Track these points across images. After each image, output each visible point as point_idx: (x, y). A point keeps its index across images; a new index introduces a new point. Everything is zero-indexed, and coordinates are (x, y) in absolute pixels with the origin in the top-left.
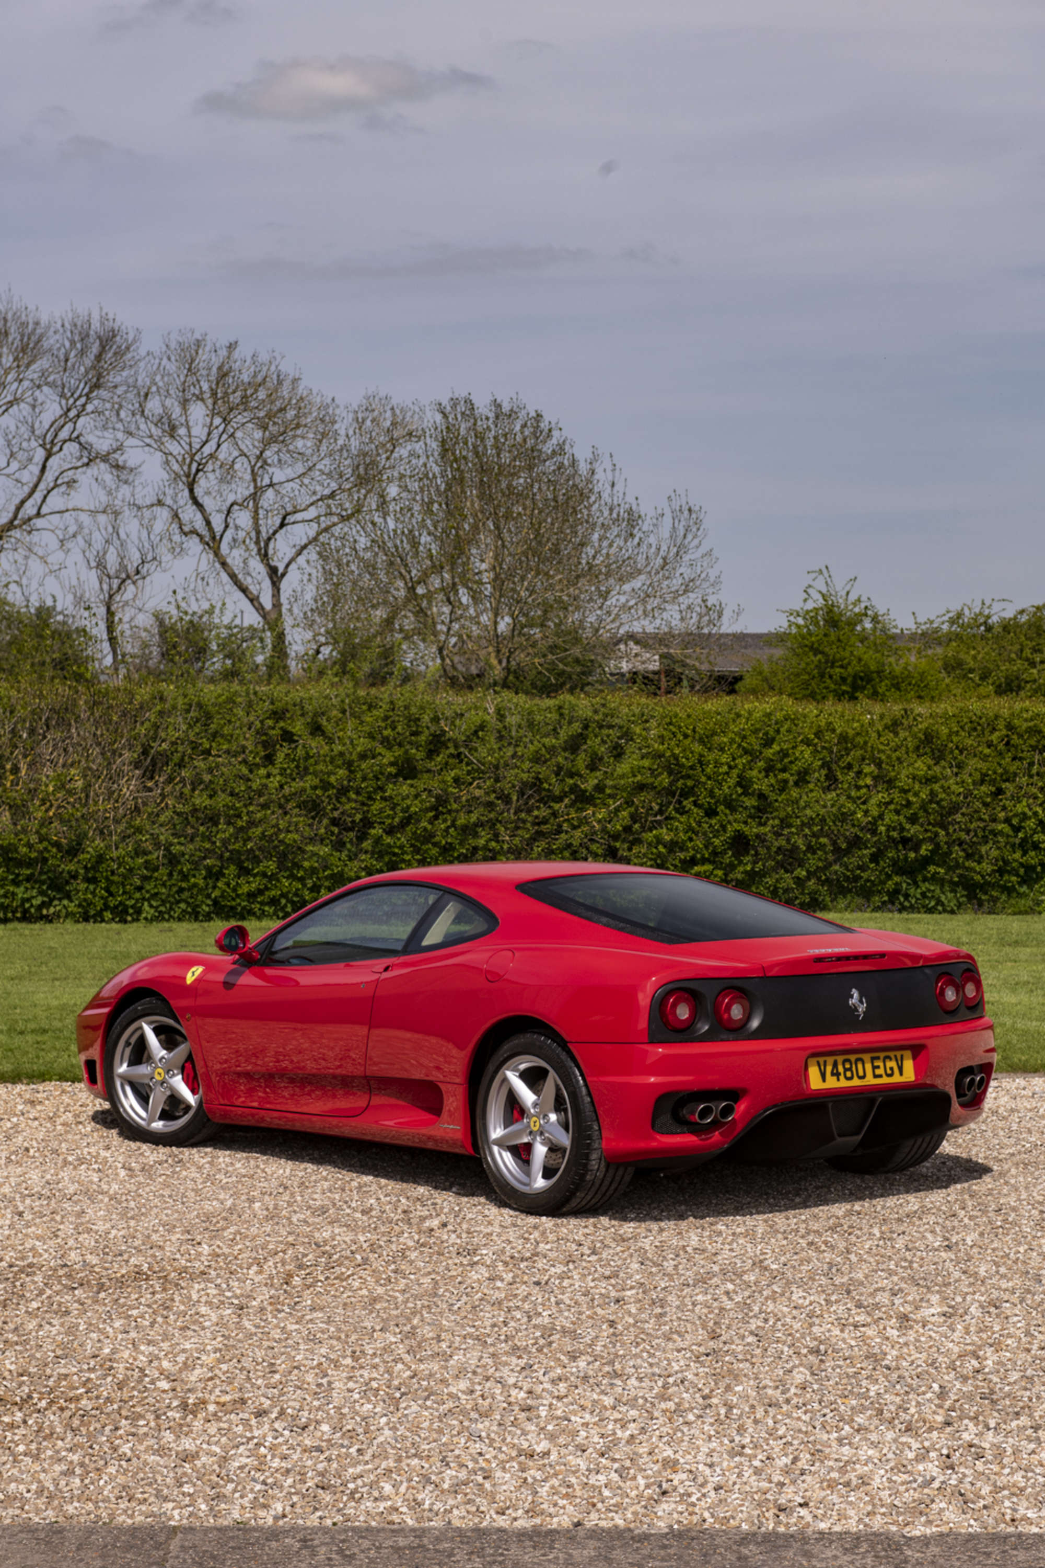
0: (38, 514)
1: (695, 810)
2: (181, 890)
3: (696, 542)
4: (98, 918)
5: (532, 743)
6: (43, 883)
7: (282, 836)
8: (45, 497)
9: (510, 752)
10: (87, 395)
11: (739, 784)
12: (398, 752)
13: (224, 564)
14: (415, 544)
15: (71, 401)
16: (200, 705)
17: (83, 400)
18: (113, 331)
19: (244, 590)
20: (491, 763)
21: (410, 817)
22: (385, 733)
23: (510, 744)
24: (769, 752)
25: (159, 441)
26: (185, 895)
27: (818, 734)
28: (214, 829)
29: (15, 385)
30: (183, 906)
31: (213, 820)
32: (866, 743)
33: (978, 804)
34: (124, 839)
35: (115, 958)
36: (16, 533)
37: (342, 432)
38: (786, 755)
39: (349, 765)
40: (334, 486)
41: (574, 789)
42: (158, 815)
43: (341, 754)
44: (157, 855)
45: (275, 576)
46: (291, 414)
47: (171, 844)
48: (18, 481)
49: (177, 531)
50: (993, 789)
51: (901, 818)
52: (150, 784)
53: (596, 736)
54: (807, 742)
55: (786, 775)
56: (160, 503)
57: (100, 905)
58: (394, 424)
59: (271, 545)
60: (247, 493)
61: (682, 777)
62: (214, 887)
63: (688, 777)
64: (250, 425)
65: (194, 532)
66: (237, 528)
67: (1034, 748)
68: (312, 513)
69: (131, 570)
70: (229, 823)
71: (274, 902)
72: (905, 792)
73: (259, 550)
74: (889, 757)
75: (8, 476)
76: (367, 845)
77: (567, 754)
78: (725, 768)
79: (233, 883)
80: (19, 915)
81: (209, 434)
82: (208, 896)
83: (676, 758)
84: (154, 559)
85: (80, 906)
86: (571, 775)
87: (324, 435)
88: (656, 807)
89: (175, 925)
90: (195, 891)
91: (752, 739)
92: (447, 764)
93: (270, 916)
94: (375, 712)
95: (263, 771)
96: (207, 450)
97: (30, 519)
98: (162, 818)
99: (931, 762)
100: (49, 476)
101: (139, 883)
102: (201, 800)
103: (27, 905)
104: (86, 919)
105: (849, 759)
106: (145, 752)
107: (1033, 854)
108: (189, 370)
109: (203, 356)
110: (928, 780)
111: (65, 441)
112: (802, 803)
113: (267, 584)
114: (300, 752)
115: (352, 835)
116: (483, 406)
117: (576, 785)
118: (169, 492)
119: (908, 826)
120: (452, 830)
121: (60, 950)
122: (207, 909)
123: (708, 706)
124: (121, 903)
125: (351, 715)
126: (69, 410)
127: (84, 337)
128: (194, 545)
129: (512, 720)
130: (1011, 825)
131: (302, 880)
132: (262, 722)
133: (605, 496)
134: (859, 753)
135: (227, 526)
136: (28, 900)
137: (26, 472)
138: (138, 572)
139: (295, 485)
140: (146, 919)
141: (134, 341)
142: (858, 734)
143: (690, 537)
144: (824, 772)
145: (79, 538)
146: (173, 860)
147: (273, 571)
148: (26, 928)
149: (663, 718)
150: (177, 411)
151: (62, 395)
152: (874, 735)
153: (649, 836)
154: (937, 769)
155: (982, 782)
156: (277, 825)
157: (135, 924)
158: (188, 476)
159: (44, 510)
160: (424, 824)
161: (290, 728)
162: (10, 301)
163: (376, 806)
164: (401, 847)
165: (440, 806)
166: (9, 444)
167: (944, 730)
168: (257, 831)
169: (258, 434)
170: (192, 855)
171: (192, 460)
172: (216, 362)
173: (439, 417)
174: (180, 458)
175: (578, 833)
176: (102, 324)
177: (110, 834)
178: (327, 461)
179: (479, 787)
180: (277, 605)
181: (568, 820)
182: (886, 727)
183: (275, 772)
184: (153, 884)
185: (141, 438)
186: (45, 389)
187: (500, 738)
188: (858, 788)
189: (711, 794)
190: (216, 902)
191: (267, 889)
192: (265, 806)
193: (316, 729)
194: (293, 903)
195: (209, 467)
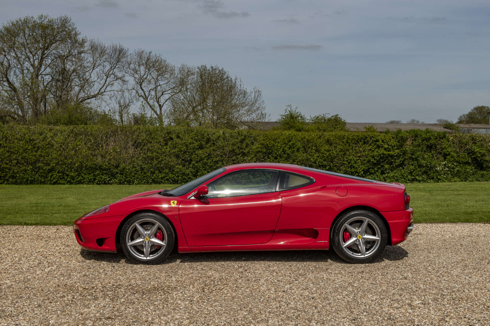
0: (105, 92)
1: (272, 158)
2: (144, 177)
3: (260, 99)
4: (123, 183)
6: (109, 175)
7: (170, 163)
8: (106, 87)
9: (227, 143)
10: (116, 64)
11: (283, 151)
12: (199, 143)
13: (148, 104)
14: (194, 98)
15: (112, 65)
16: (149, 131)
17: (115, 65)
18: (122, 49)
19: (153, 110)
20: (222, 145)
21: (202, 159)
22: (196, 138)
23: (226, 141)
24: (290, 144)
25: (133, 74)
26: (145, 178)
27: (302, 139)
28: (153, 161)
29: (99, 61)
30: (145, 180)
31: (152, 159)
32: (313, 142)
33: (340, 157)
34: (130, 163)
35: (129, 193)
36: (99, 96)
37: (176, 73)
38: (294, 144)
39: (187, 146)
40: (174, 85)
41: (242, 152)
42: (138, 158)
43: (185, 143)
44: (138, 168)
45: (160, 106)
46: (164, 69)
47: (142, 165)
48: (100, 83)
49: (137, 96)
50: (344, 153)
51: (322, 160)
52: (136, 150)
53: (247, 139)
54: (299, 141)
55: (294, 149)
56: (134, 89)
57: (124, 180)
58: (188, 71)
59: (160, 99)
60: (154, 87)
61: (269, 149)
62: (153, 176)
63: (270, 149)
64: (155, 71)
65: (141, 96)
66: (151, 95)
67: (353, 143)
68: (169, 92)
69: (127, 104)
70: (156, 160)
71: (167, 180)
72: (323, 153)
73: (157, 100)
74: (319, 145)
75: (97, 82)
76: (191, 165)
77: (240, 144)
78: (279, 147)
79: (157, 175)
80: (103, 183)
81: (145, 73)
82: (151, 178)
83: (267, 145)
84: (132, 102)
85: (119, 180)
86: (242, 149)
87: (172, 74)
88: (262, 157)
89: (143, 185)
90: (148, 177)
91: (286, 141)
92: (211, 146)
93: (167, 183)
94: (193, 133)
95: (165, 147)
96: (145, 77)
97: (103, 93)
98: (140, 159)
99: (329, 146)
100: (107, 83)
101: (134, 175)
102: (149, 154)
103: (105, 180)
104: (120, 184)
105: (309, 145)
106: (135, 142)
107: (353, 169)
108: (140, 58)
109: (144, 55)
110: (328, 151)
111: (111, 75)
112: (298, 156)
113: (159, 108)
114: (174, 142)
115: (187, 163)
116: (208, 67)
117: (243, 151)
118: (136, 86)
119: (324, 162)
120: (212, 162)
121: (114, 191)
122: (151, 181)
123: (275, 132)
124: (129, 180)
125: (187, 133)
126: (112, 67)
127: (115, 50)
128: (141, 99)
129: (227, 135)
130: (348, 162)
131: (175, 174)
132: (165, 135)
133: (239, 87)
134: (312, 144)
135: (149, 95)
136: (106, 179)
137: (101, 81)
138: (128, 105)
139: (165, 85)
140: (135, 184)
141: (127, 51)
142: (311, 139)
143: (258, 98)
144: (303, 148)
145: (114, 97)
146: (142, 169)
147: (160, 105)
148: (105, 186)
149: (264, 135)
150: (137, 67)
151: (110, 64)
152: (315, 139)
154: (330, 148)
155: (341, 152)
156: (168, 161)
157: (133, 185)
158: (140, 83)
159: (106, 90)
160: (205, 160)
161: (172, 137)
162: (98, 42)
163: (193, 156)
164: (200, 166)
165: (209, 156)
166: (98, 75)
167: (332, 139)
168: (164, 162)
169: (156, 73)
170: (147, 168)
171: (141, 79)
172: (146, 56)
173: (198, 70)
174: (138, 78)
176: (120, 47)
177: (126, 162)
178: (173, 80)
179: (219, 152)
180: (161, 113)
182: (318, 138)
183: (168, 147)
184: (137, 175)
185: (129, 74)
186: (106, 62)
187: (224, 139)
188: (312, 152)
189: (276, 154)
190: (153, 180)
191: (166, 176)
192: (165, 156)
193: (178, 137)
194: (172, 180)
195: (145, 81)
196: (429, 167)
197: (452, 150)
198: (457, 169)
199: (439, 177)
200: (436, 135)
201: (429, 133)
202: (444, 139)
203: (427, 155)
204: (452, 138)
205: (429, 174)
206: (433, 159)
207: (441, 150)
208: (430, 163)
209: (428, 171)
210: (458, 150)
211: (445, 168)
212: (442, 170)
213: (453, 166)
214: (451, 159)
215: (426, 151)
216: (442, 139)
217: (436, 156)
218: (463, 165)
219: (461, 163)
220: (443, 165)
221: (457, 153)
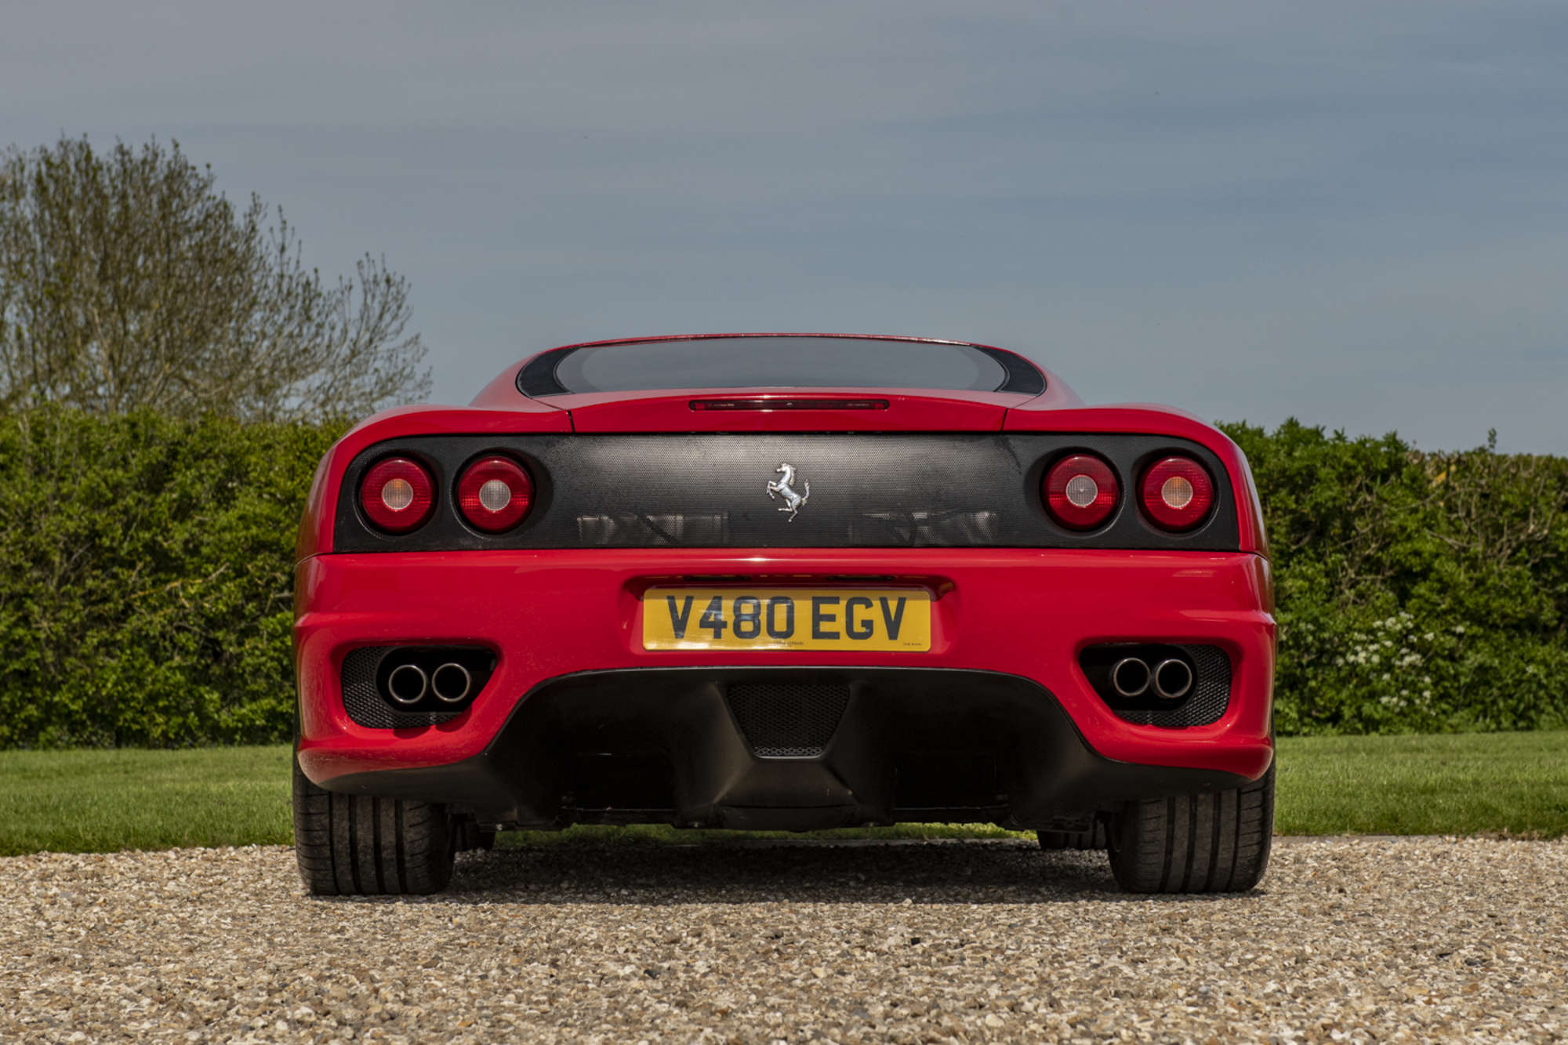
5: (84, 474)
9: (49, 488)
20: (18, 505)
23: (50, 477)
41: (151, 548)
53: (188, 467)
77: (140, 495)
86: (146, 525)
88: (283, 579)
117: (154, 542)
129: (54, 439)
153: (268, 624)
175: (158, 618)
181: (144, 599)
187: (36, 467)
196: (1307, 649)
197: (1442, 544)
198: (1473, 659)
199: (1367, 708)
200: (1347, 459)
201: (1307, 443)
202: (1393, 478)
203: (1304, 577)
204: (1443, 476)
205: (1314, 692)
206: (1335, 601)
207: (1381, 549)
208: (1315, 621)
209: (1309, 672)
210: (1478, 548)
211: (1402, 657)
212: (1387, 666)
213: (1450, 642)
214: (1435, 598)
215: (1291, 555)
216: (1384, 481)
217: (1353, 584)
218: (1510, 638)
219: (1494, 627)
220: (1389, 634)
221: (1473, 564)
